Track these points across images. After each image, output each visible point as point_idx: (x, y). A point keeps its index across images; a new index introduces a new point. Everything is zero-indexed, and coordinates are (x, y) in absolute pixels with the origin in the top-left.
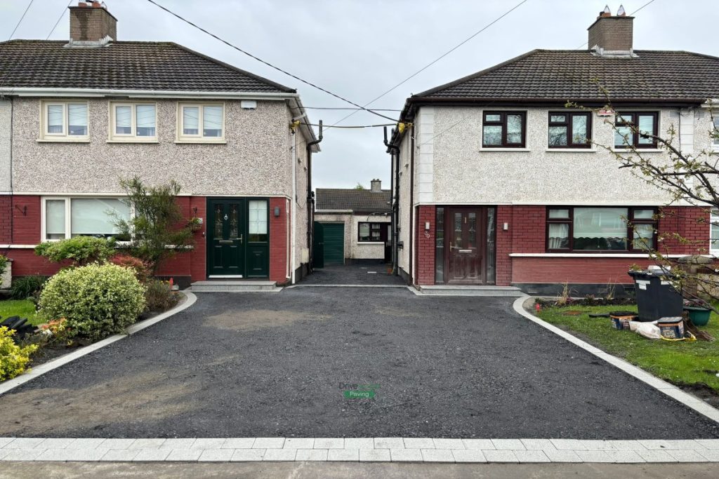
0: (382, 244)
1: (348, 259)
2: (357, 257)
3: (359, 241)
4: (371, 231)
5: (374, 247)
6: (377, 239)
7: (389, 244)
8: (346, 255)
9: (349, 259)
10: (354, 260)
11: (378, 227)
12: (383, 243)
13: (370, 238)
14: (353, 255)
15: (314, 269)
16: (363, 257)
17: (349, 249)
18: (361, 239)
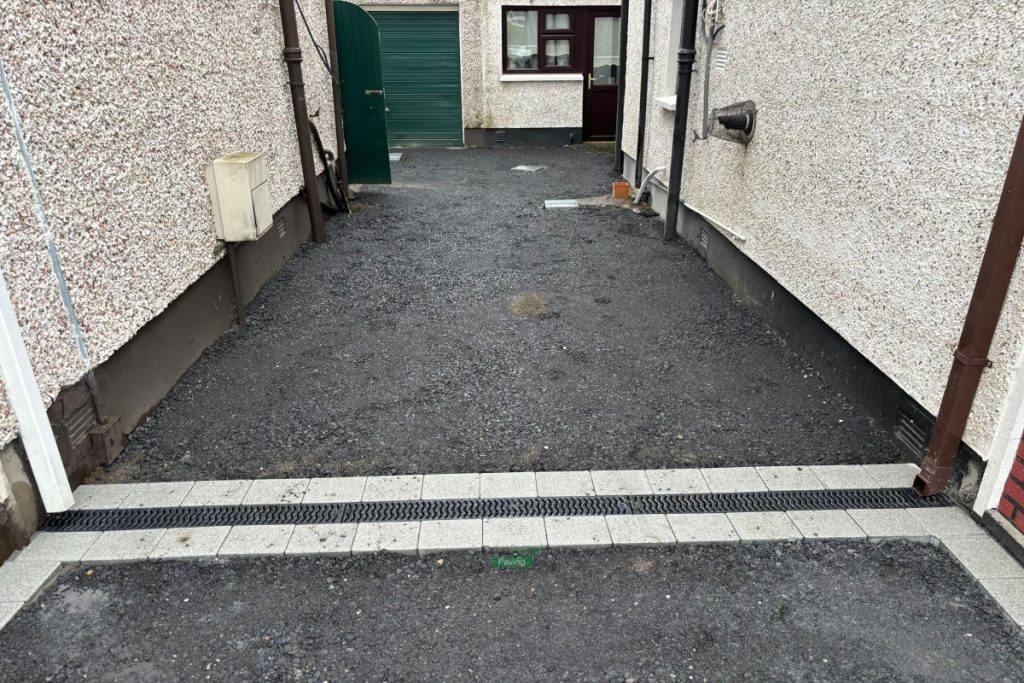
0: (579, 81)
1: (476, 130)
2: (500, 124)
3: (506, 70)
4: (545, 36)
5: (553, 90)
6: (561, 63)
7: (600, 79)
8: (468, 116)
9: (478, 129)
10: (491, 131)
11: (562, 23)
12: (580, 77)
13: (541, 63)
14: (490, 117)
15: (355, 188)
16: (519, 122)
17: (477, 99)
18: (512, 66)
